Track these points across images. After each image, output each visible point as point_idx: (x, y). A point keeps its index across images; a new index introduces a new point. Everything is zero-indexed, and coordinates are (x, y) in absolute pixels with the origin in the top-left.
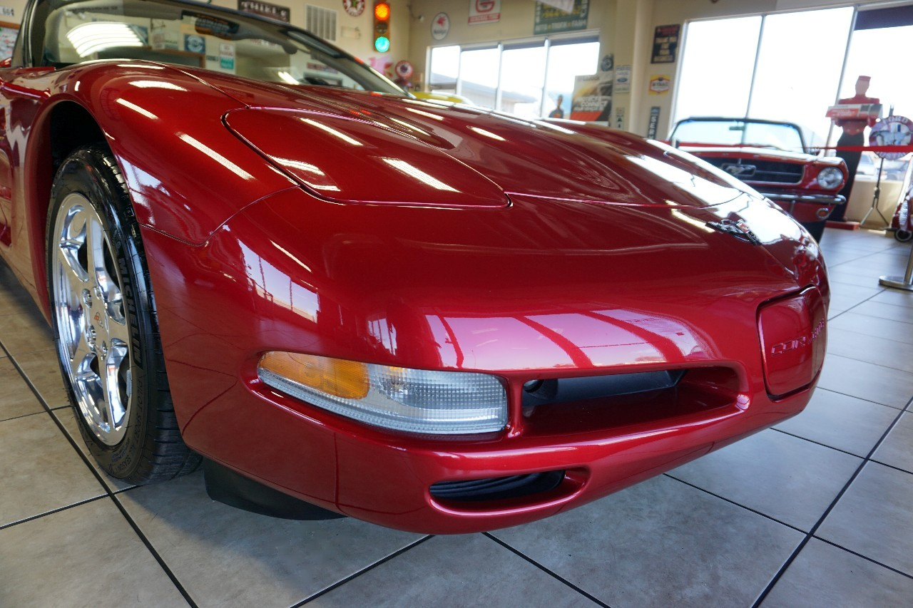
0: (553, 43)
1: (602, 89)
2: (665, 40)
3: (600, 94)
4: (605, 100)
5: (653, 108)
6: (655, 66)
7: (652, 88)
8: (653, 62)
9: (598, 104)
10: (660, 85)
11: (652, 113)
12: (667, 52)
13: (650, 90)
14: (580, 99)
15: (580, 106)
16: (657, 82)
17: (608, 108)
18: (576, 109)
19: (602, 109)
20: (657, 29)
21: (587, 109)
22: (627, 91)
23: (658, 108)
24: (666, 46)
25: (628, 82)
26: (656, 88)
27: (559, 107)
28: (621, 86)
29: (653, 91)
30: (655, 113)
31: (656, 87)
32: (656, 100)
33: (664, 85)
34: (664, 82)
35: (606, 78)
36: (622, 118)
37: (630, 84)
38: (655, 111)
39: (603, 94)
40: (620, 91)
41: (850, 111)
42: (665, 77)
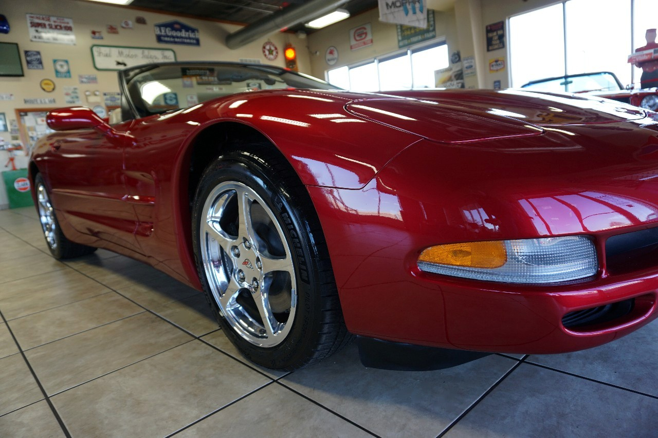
0: (414, 52)
1: (455, 76)
2: (495, 34)
3: (455, 79)
4: (459, 83)
6: (491, 53)
8: (488, 50)
10: (497, 65)
11: (495, 86)
12: (498, 42)
13: (490, 70)
16: (494, 63)
20: (487, 27)
22: (474, 74)
23: (499, 82)
24: (496, 38)
25: (474, 67)
26: (495, 68)
28: (469, 71)
29: (493, 70)
30: (497, 85)
31: (494, 66)
32: (496, 76)
33: (500, 64)
34: (499, 62)
35: (457, 68)
37: (475, 69)
38: (497, 84)
39: (457, 79)
40: (469, 75)
41: (646, 55)
42: (499, 59)
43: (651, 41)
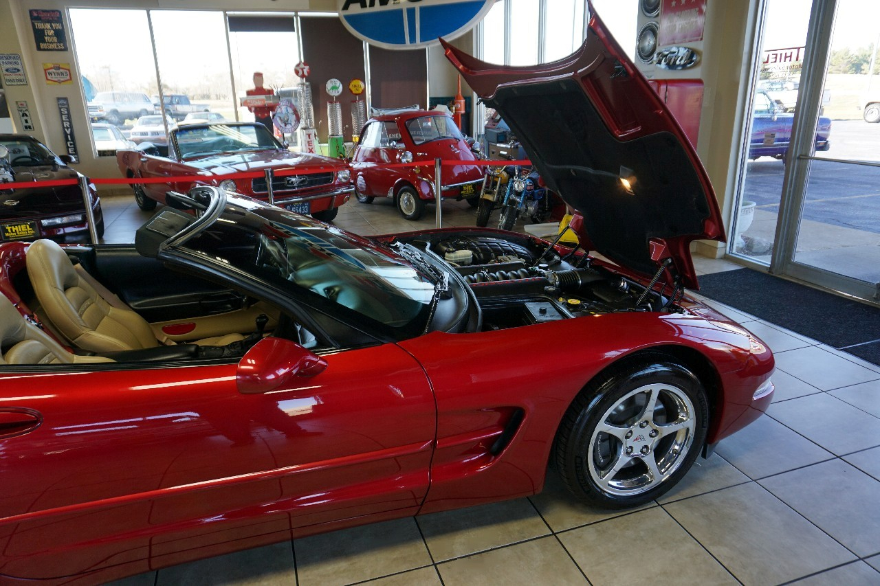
2: (47, 26)
5: (59, 99)
6: (44, 54)
7: (49, 77)
8: (39, 48)
10: (58, 74)
11: (59, 104)
12: (55, 39)
13: (47, 79)
16: (54, 70)
20: (31, 11)
22: (24, 82)
23: (66, 99)
24: (51, 33)
25: (21, 72)
26: (55, 78)
28: (14, 77)
29: (51, 80)
30: (62, 104)
31: (53, 75)
32: (59, 91)
34: (63, 71)
36: (27, 113)
37: (25, 75)
40: (13, 83)
41: (260, 100)
42: (61, 66)
43: (259, 86)
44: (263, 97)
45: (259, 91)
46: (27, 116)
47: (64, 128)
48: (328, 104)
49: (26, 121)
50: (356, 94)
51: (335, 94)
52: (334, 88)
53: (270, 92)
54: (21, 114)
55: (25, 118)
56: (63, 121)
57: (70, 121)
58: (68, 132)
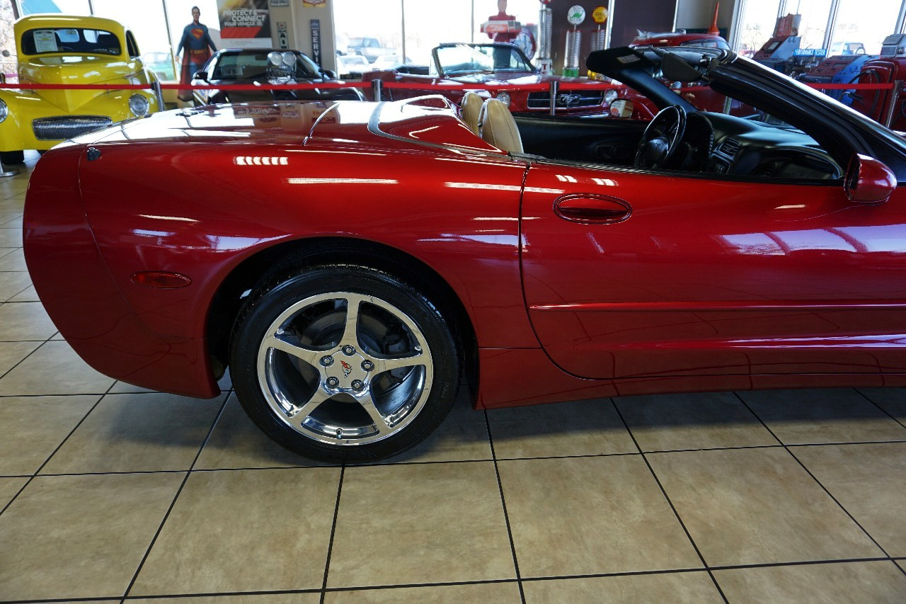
1: (255, 1)
3: (254, 7)
4: (262, 14)
5: (312, 21)
9: (254, 17)
11: (311, 27)
13: (304, 2)
14: (228, 13)
15: (231, 21)
17: (267, 23)
18: (226, 24)
19: (260, 24)
21: (241, 24)
23: (318, 21)
27: (196, 21)
29: (308, 3)
30: (314, 27)
32: (313, 13)
36: (285, 34)
38: (314, 24)
39: (258, 8)
40: (276, 5)
41: (502, 26)
43: (503, 11)
44: (506, 22)
45: (502, 16)
46: (284, 36)
47: (313, 50)
48: (568, 32)
49: (284, 42)
50: (598, 23)
51: (576, 22)
52: (577, 15)
53: (512, 18)
54: (280, 34)
55: (283, 39)
56: (313, 43)
57: (319, 44)
58: (316, 54)
